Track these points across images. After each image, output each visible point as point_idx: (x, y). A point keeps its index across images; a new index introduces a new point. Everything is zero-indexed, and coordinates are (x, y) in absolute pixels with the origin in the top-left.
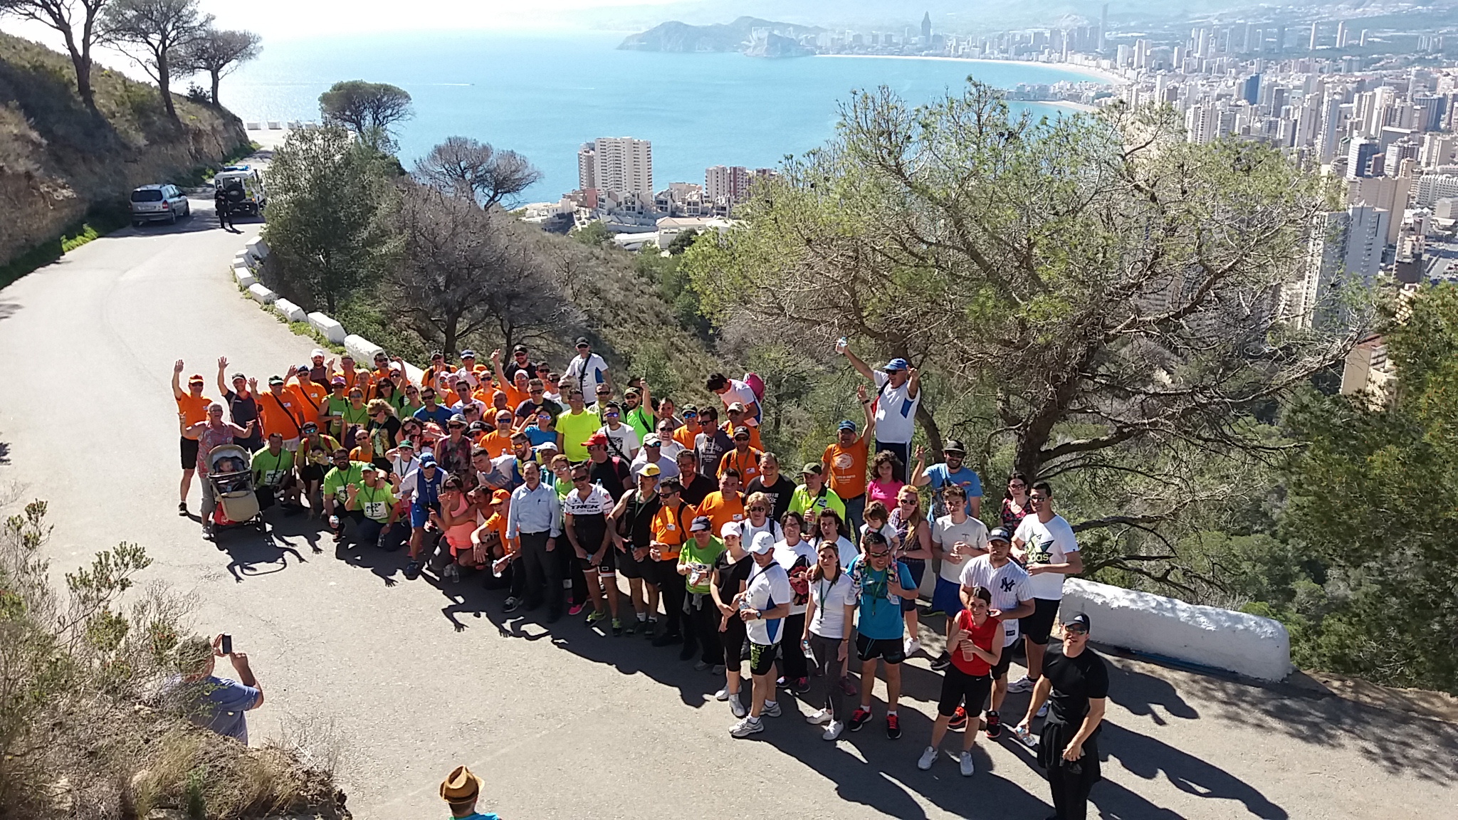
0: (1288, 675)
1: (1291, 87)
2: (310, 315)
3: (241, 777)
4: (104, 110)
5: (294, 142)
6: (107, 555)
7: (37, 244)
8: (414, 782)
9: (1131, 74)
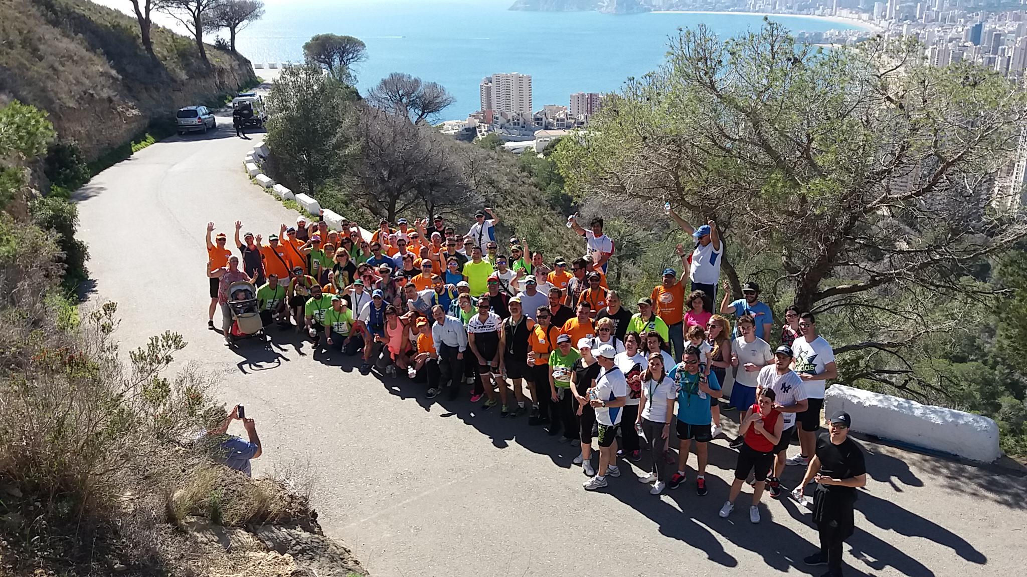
0: (998, 458)
1: (1006, 32)
2: (297, 195)
3: (246, 498)
4: (159, 55)
5: (286, 76)
6: (157, 338)
7: (116, 147)
8: (364, 512)
9: (884, 23)
